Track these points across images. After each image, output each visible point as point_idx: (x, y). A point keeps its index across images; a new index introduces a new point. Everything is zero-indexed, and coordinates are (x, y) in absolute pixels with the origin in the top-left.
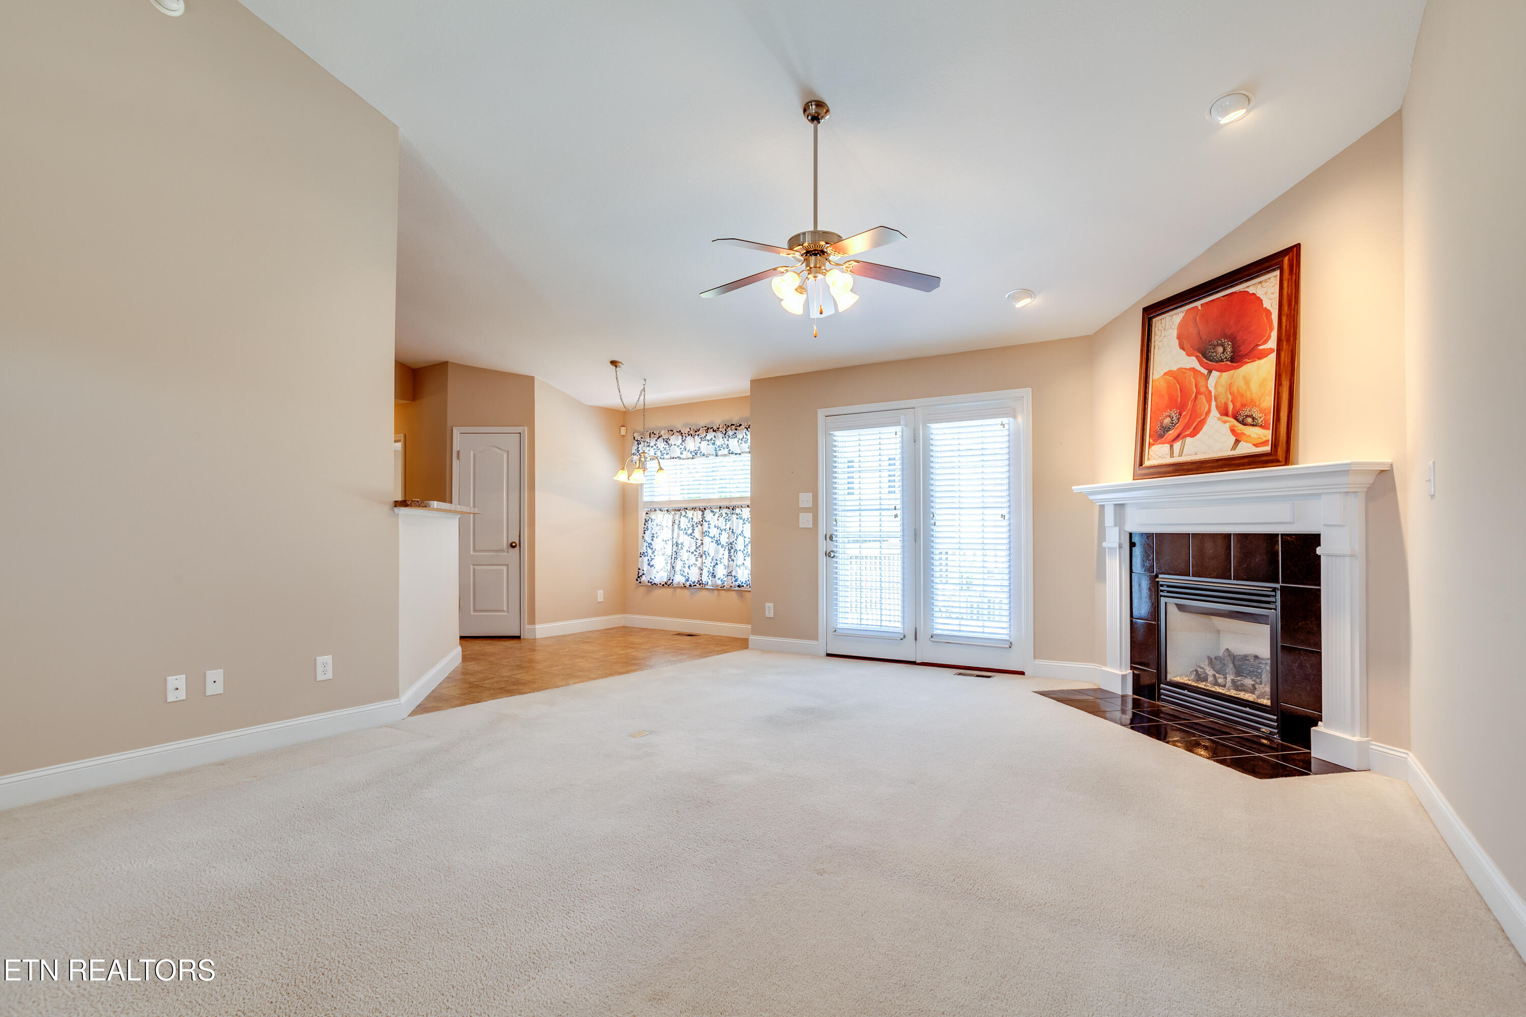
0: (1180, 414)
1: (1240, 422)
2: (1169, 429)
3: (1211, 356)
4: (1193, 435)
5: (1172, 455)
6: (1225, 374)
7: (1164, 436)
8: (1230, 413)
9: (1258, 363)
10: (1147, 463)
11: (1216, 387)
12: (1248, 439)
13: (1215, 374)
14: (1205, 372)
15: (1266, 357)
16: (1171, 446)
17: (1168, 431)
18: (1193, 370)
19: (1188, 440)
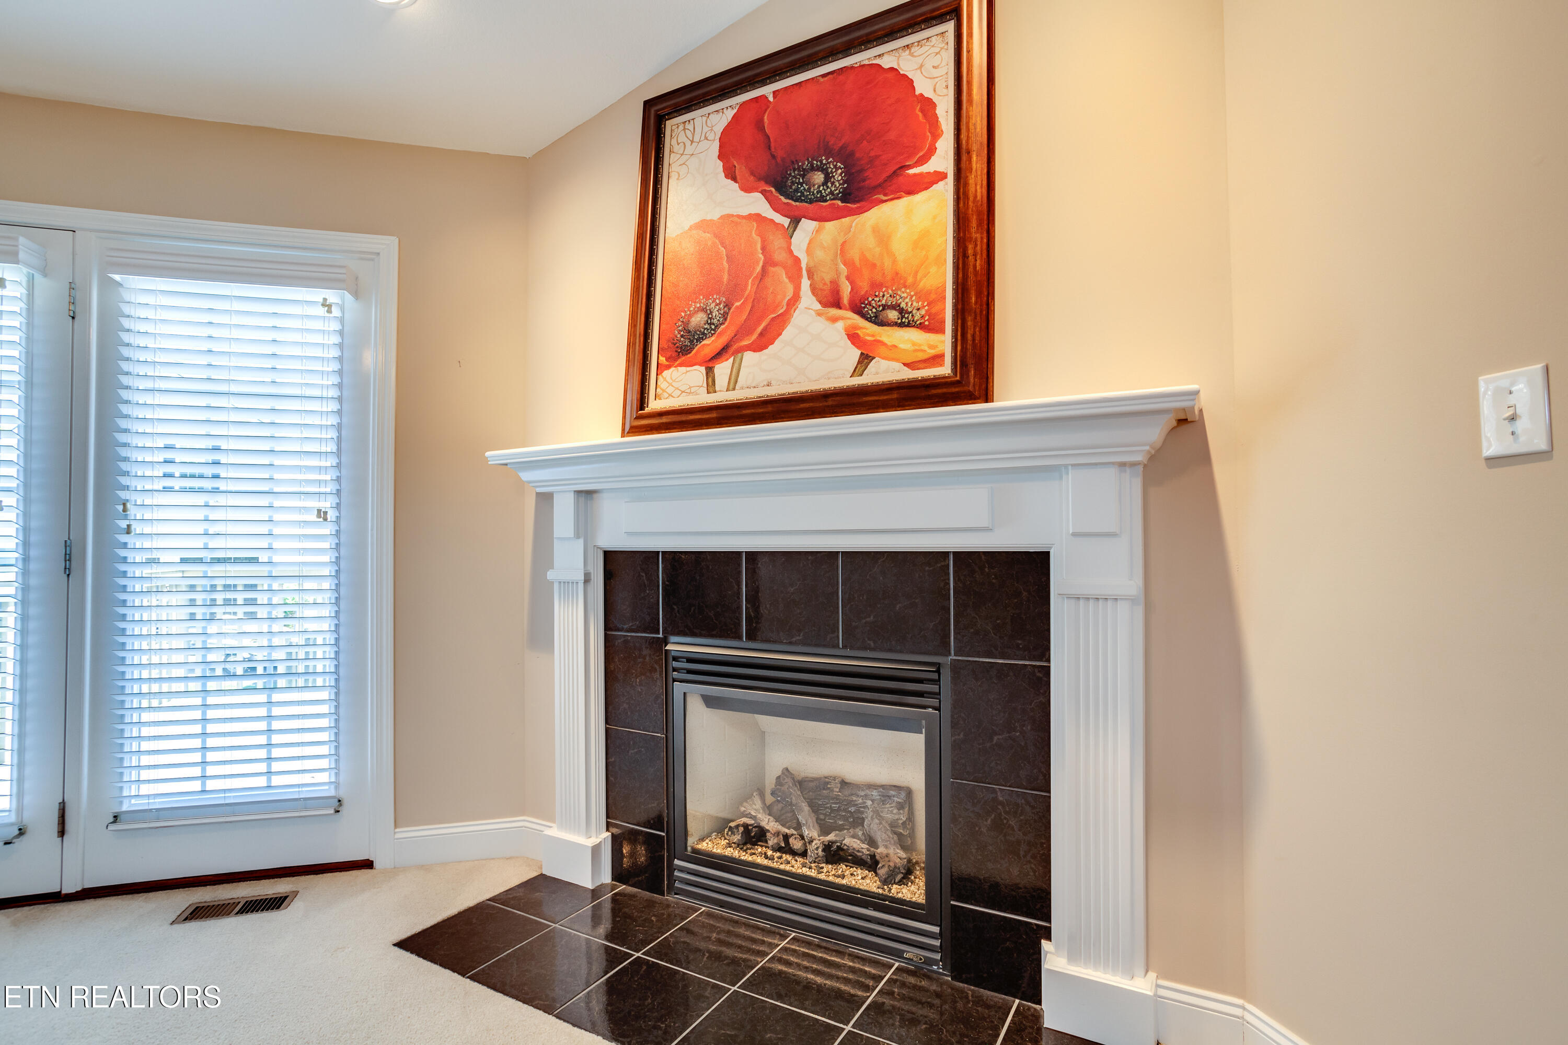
0: (728, 306)
1: (868, 319)
2: (702, 336)
3: (797, 190)
4: (759, 347)
5: (711, 386)
6: (829, 225)
7: (692, 349)
8: (845, 301)
9: (906, 201)
10: (654, 405)
11: (809, 251)
12: (892, 352)
13: (807, 226)
14: (785, 221)
15: (926, 188)
16: (710, 371)
17: (700, 340)
18: (758, 218)
19: (749, 356)
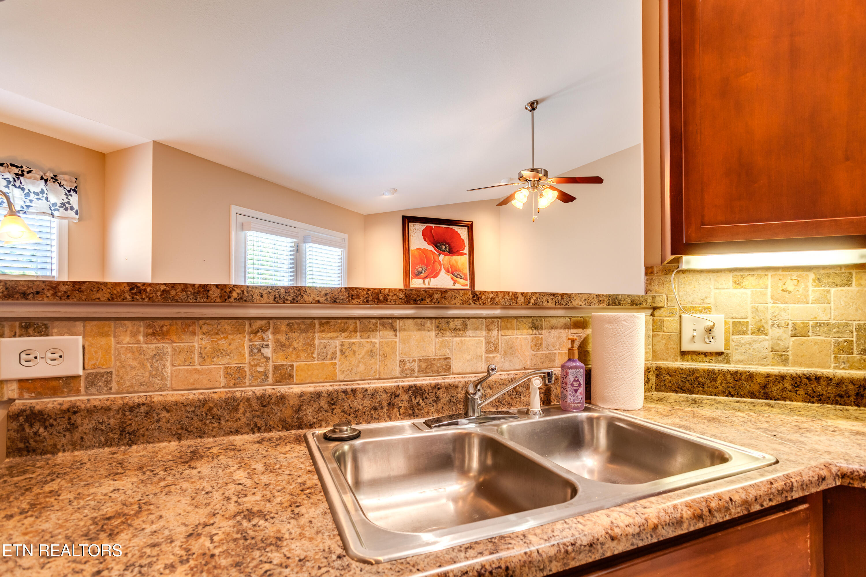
0: (427, 268)
1: (455, 276)
2: (421, 273)
3: (439, 248)
4: (435, 277)
5: (425, 284)
6: (447, 257)
7: (419, 275)
8: (450, 272)
9: (460, 256)
11: (443, 261)
12: (459, 283)
13: (442, 256)
14: (438, 254)
15: (463, 255)
16: (424, 281)
18: (431, 251)
19: (432, 279)
